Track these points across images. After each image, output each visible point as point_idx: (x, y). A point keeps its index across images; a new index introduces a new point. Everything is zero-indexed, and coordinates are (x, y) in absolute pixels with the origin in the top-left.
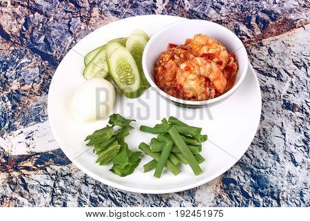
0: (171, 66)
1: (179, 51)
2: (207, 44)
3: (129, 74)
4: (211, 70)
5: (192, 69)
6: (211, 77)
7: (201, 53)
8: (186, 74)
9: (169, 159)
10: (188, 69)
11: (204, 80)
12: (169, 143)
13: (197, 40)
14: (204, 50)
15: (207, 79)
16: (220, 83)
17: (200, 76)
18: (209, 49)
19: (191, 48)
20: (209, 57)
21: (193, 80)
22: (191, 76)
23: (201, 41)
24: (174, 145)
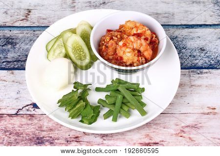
0: (112, 44)
1: (116, 34)
2: (136, 27)
3: (82, 53)
4: (141, 45)
5: (128, 45)
6: (142, 49)
7: (132, 33)
8: (123, 49)
9: (121, 108)
10: (125, 45)
11: (136, 52)
12: (120, 97)
13: (128, 24)
14: (134, 31)
15: (139, 51)
16: (148, 53)
17: (134, 50)
18: (137, 30)
19: (124, 31)
20: (139, 36)
21: (129, 52)
22: (128, 50)
23: (131, 25)
24: (124, 97)
